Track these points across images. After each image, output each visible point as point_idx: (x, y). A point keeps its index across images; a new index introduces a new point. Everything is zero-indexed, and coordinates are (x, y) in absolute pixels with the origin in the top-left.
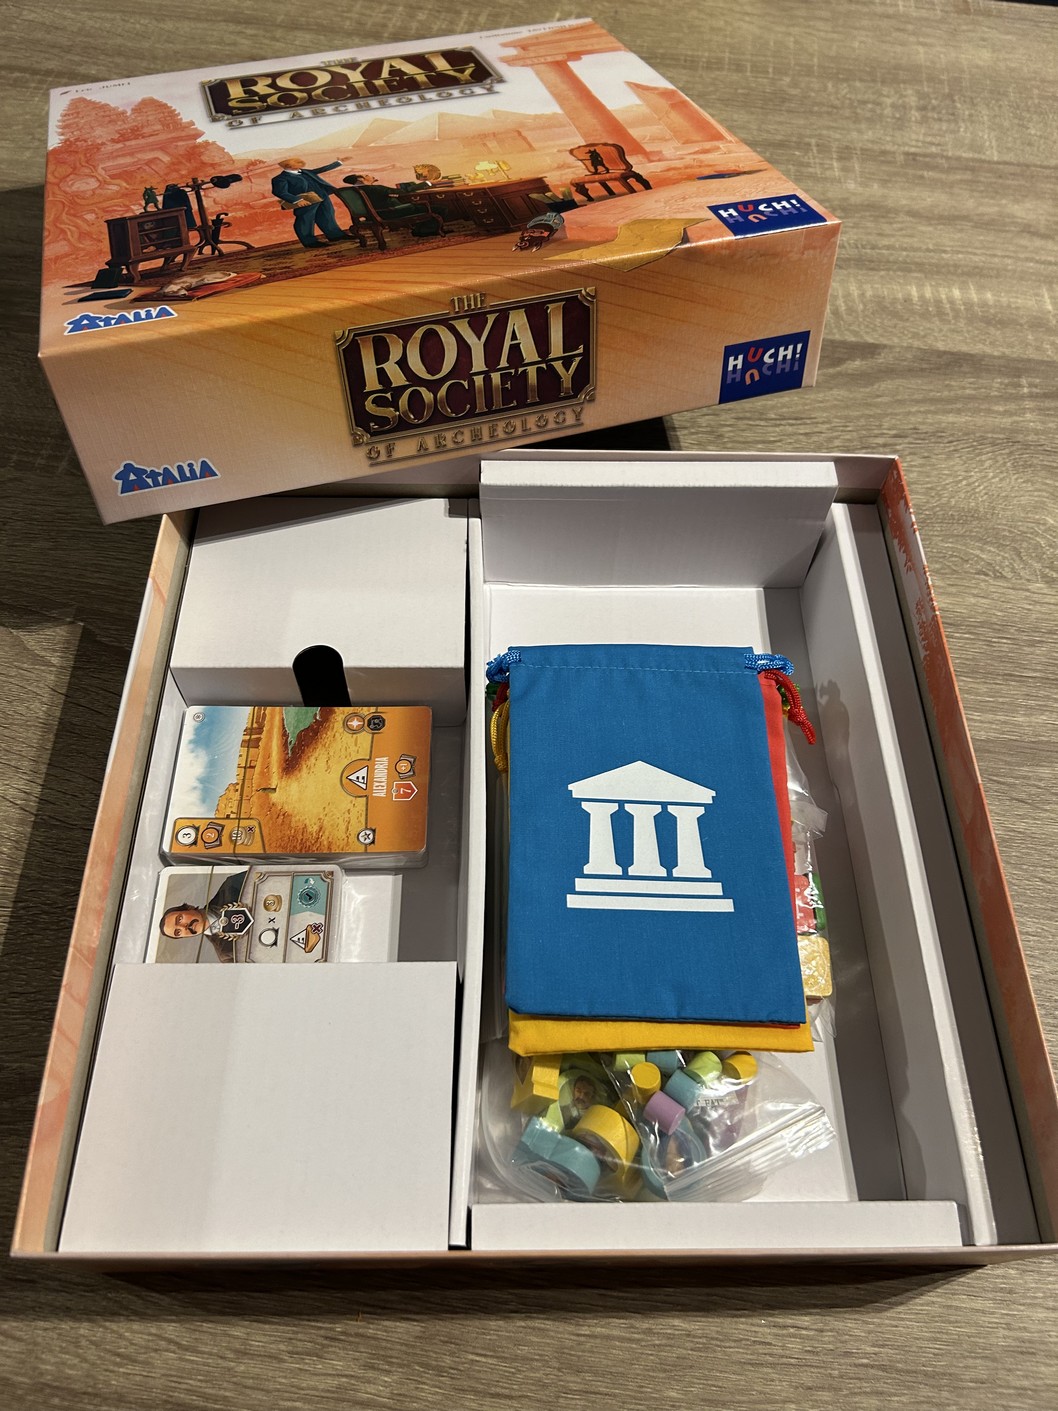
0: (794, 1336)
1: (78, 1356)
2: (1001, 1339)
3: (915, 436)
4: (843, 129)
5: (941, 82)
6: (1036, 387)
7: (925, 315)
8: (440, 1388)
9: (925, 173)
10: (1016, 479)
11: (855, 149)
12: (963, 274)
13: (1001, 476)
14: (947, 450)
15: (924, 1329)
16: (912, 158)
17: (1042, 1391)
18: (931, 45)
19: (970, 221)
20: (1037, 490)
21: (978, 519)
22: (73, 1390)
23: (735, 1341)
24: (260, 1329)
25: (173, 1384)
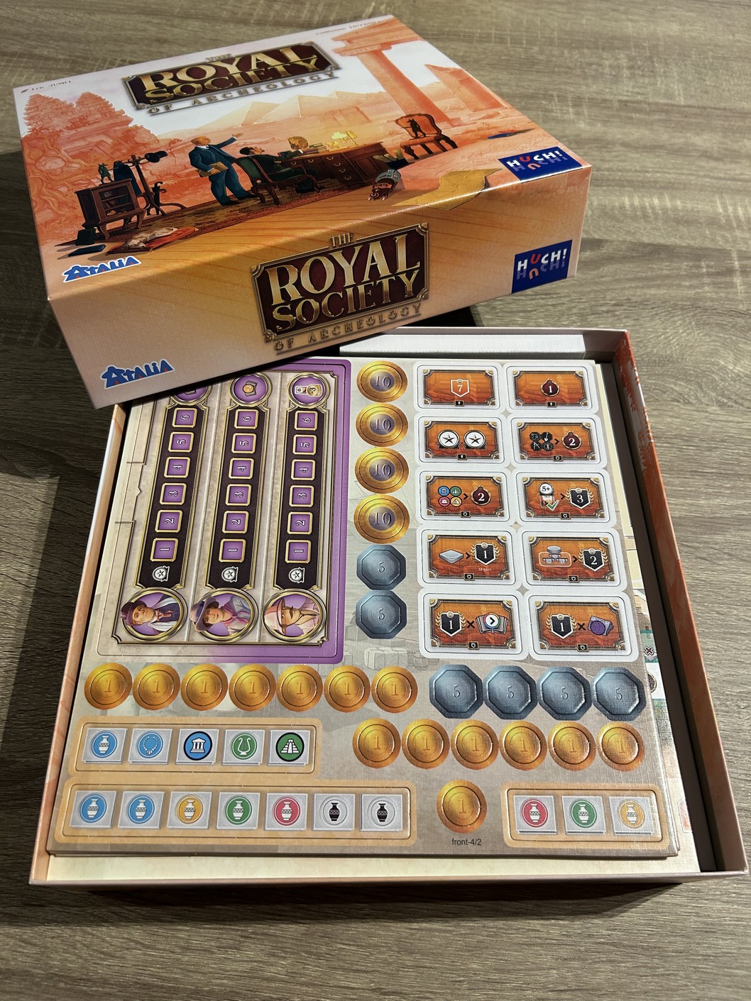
0: (555, 925)
1: (76, 954)
2: (693, 922)
3: (629, 304)
4: (576, 84)
5: (644, 48)
6: (711, 267)
7: (635, 218)
8: (319, 967)
9: (634, 115)
10: (698, 334)
11: (584, 99)
12: (661, 187)
13: (688, 332)
14: (651, 314)
15: (641, 918)
16: (624, 104)
17: (720, 956)
18: (637, 21)
19: (666, 149)
20: (714, 341)
21: (673, 362)
22: (72, 977)
23: (516, 929)
24: (197, 932)
25: (140, 971)
